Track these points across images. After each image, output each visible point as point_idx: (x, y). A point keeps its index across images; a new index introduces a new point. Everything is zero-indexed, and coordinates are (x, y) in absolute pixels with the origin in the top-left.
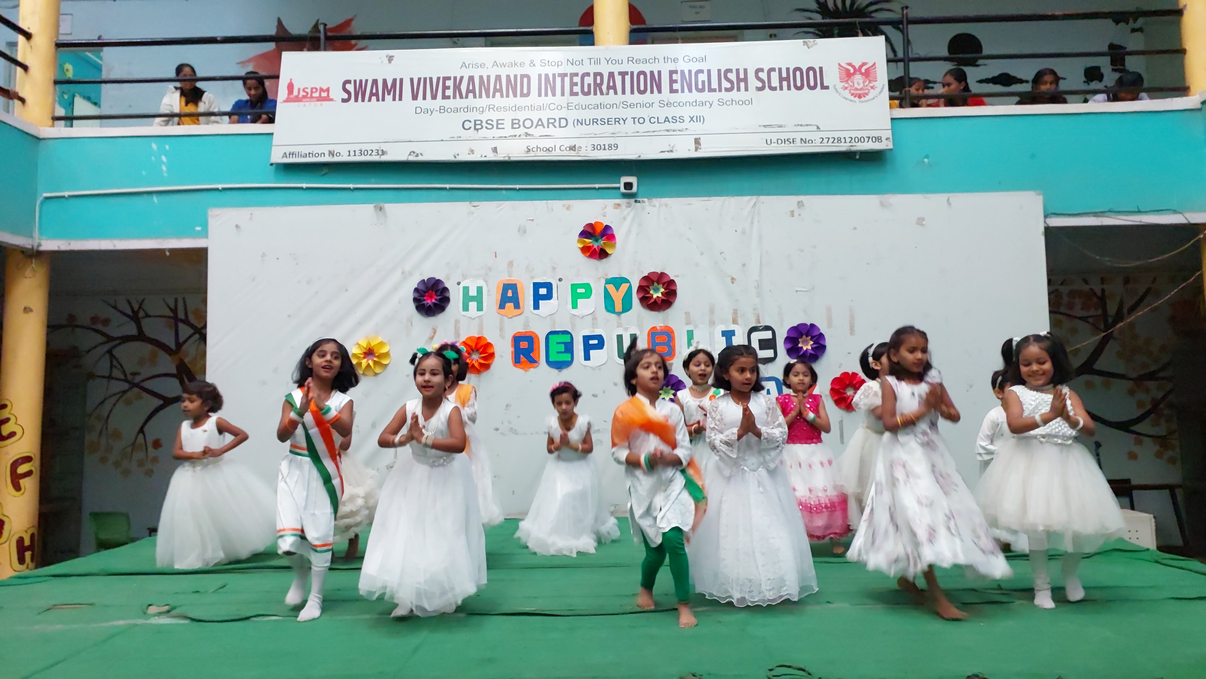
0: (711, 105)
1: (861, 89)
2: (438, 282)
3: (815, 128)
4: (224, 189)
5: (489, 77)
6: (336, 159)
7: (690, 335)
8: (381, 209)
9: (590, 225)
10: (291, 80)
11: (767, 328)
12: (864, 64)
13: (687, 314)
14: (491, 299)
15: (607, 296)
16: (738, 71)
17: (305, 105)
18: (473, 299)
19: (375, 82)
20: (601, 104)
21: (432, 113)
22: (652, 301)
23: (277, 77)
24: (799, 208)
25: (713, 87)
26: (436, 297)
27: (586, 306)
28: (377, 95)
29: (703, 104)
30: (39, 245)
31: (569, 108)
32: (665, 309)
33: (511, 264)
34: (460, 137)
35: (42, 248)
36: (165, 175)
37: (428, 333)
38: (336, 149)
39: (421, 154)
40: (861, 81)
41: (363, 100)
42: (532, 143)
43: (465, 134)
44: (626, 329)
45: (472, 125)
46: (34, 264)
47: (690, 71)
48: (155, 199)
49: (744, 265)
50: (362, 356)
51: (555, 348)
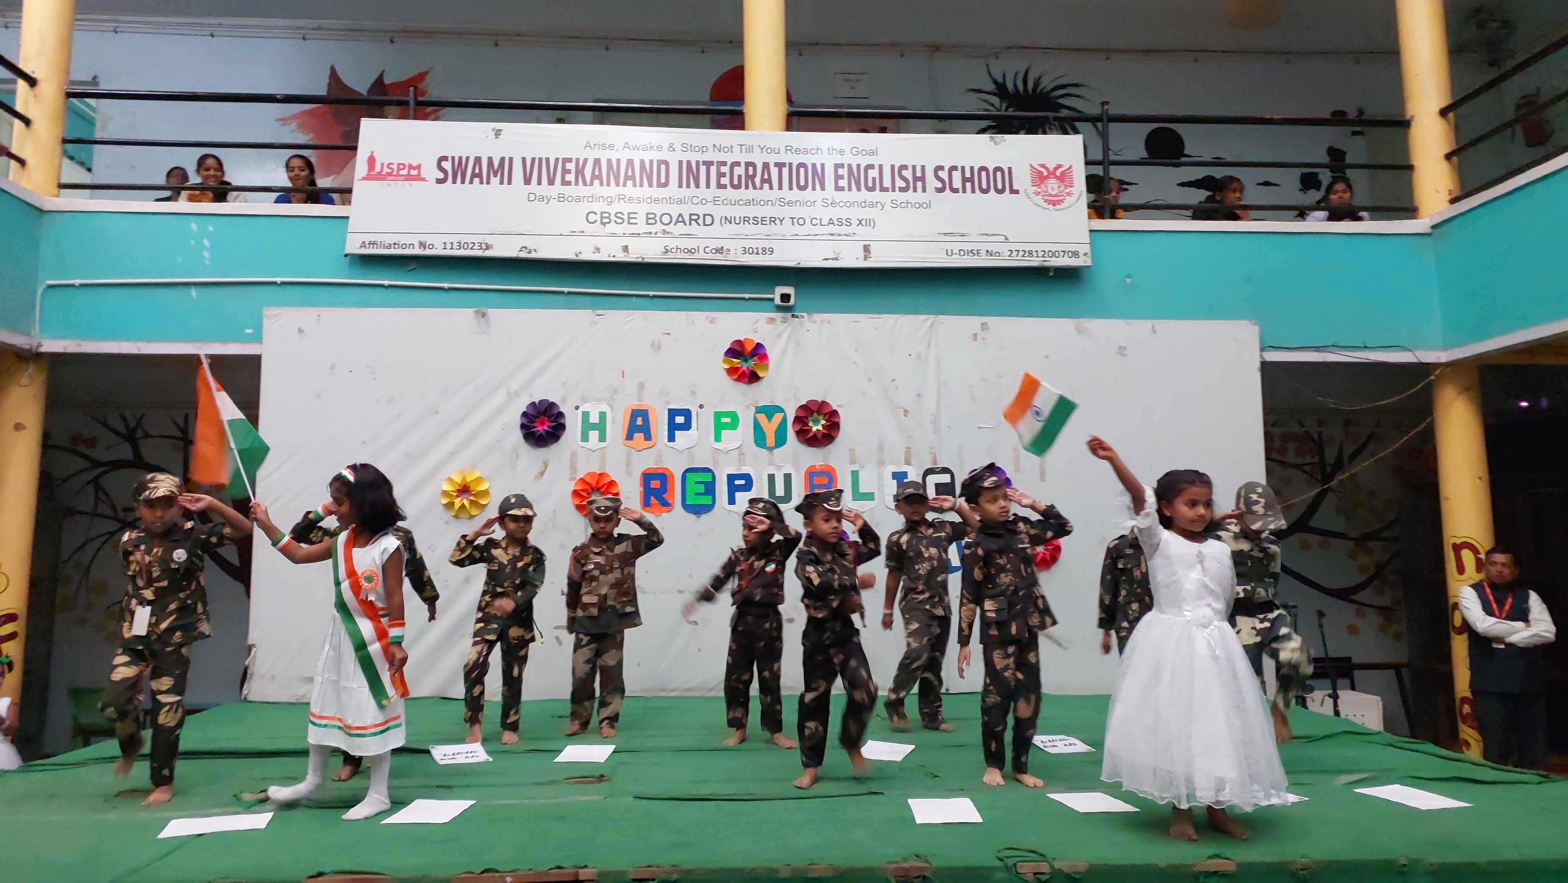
0: (883, 207)
1: (1056, 196)
2: (553, 405)
3: (1002, 239)
4: (284, 284)
5: (618, 161)
6: (428, 252)
7: (855, 475)
8: (484, 315)
9: (739, 342)
10: (372, 152)
11: (945, 470)
12: (1059, 166)
13: (852, 451)
14: (616, 427)
15: (757, 427)
16: (914, 167)
17: (389, 185)
18: (594, 427)
19: (478, 160)
20: (753, 200)
21: (549, 200)
22: (811, 434)
23: (355, 148)
24: (983, 330)
25: (885, 186)
26: (548, 423)
27: (732, 439)
28: (480, 175)
29: (872, 205)
30: (40, 346)
31: (716, 203)
32: (825, 446)
33: (641, 386)
34: (583, 232)
35: (43, 349)
36: (207, 262)
37: (539, 467)
38: (429, 239)
39: (535, 250)
40: (1055, 186)
41: (463, 182)
42: (671, 243)
43: (588, 228)
44: (779, 468)
45: (598, 217)
46: (32, 368)
47: (858, 166)
48: (193, 292)
49: (919, 395)
50: (455, 494)
51: (693, 488)
